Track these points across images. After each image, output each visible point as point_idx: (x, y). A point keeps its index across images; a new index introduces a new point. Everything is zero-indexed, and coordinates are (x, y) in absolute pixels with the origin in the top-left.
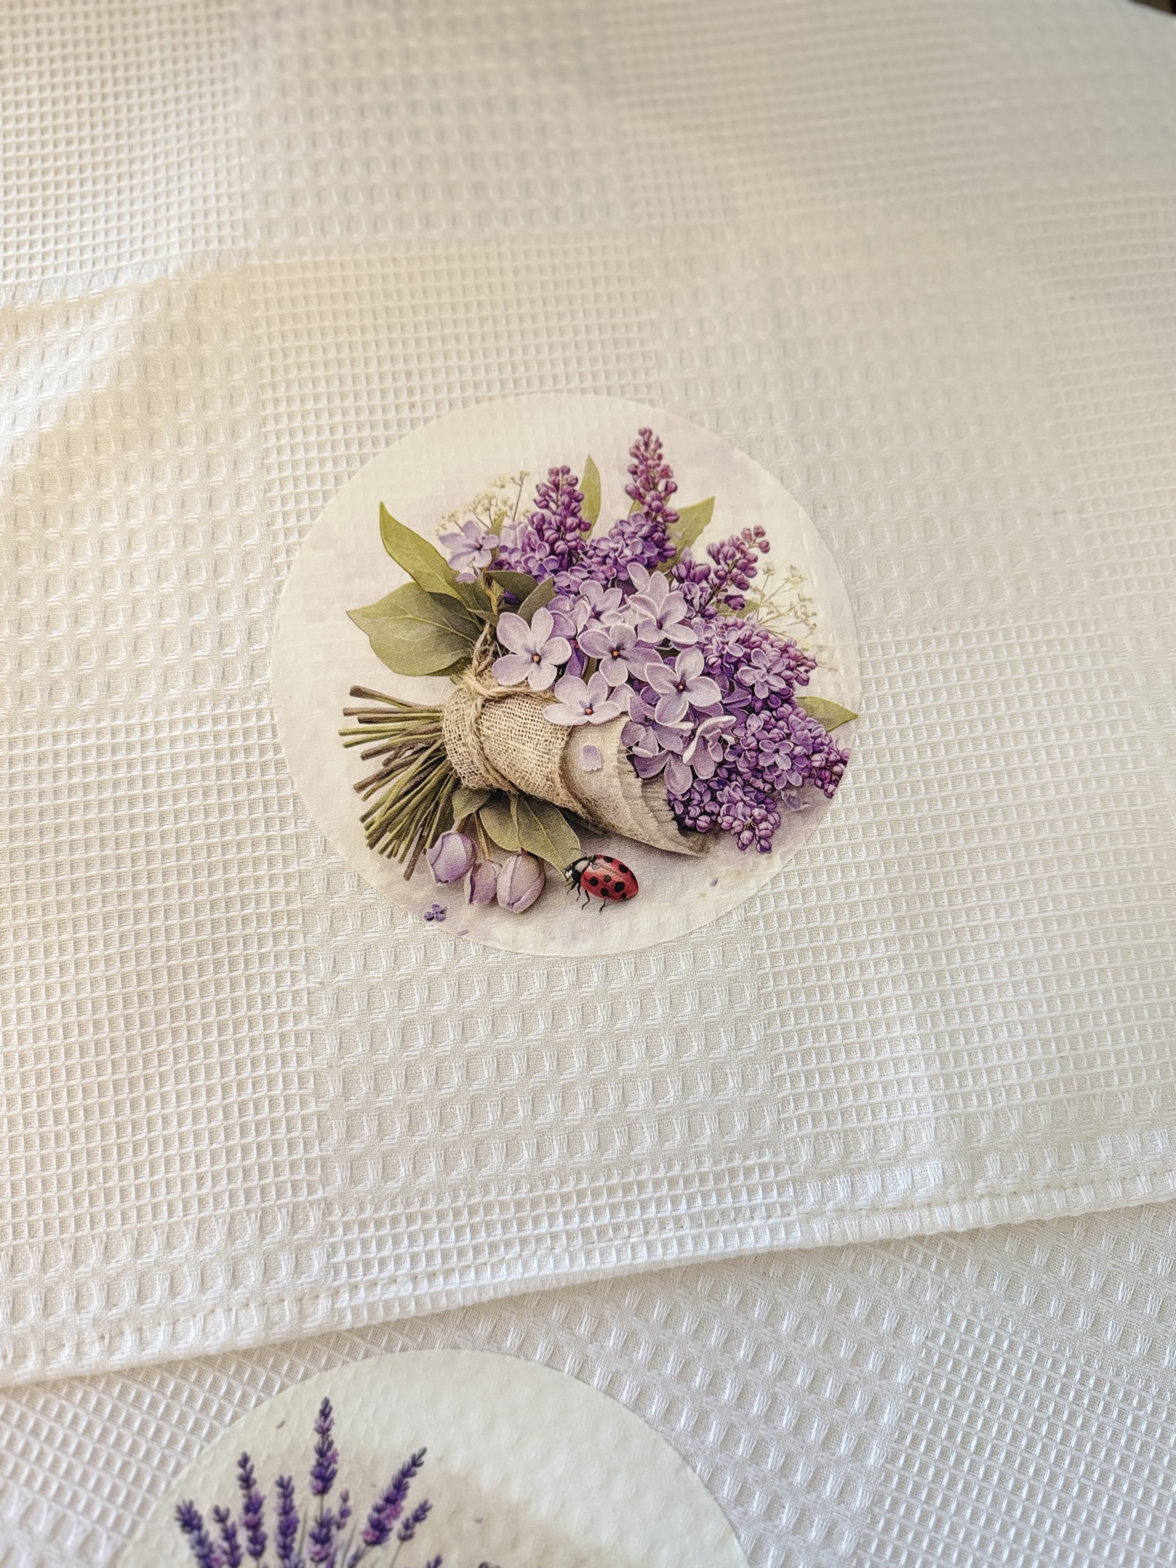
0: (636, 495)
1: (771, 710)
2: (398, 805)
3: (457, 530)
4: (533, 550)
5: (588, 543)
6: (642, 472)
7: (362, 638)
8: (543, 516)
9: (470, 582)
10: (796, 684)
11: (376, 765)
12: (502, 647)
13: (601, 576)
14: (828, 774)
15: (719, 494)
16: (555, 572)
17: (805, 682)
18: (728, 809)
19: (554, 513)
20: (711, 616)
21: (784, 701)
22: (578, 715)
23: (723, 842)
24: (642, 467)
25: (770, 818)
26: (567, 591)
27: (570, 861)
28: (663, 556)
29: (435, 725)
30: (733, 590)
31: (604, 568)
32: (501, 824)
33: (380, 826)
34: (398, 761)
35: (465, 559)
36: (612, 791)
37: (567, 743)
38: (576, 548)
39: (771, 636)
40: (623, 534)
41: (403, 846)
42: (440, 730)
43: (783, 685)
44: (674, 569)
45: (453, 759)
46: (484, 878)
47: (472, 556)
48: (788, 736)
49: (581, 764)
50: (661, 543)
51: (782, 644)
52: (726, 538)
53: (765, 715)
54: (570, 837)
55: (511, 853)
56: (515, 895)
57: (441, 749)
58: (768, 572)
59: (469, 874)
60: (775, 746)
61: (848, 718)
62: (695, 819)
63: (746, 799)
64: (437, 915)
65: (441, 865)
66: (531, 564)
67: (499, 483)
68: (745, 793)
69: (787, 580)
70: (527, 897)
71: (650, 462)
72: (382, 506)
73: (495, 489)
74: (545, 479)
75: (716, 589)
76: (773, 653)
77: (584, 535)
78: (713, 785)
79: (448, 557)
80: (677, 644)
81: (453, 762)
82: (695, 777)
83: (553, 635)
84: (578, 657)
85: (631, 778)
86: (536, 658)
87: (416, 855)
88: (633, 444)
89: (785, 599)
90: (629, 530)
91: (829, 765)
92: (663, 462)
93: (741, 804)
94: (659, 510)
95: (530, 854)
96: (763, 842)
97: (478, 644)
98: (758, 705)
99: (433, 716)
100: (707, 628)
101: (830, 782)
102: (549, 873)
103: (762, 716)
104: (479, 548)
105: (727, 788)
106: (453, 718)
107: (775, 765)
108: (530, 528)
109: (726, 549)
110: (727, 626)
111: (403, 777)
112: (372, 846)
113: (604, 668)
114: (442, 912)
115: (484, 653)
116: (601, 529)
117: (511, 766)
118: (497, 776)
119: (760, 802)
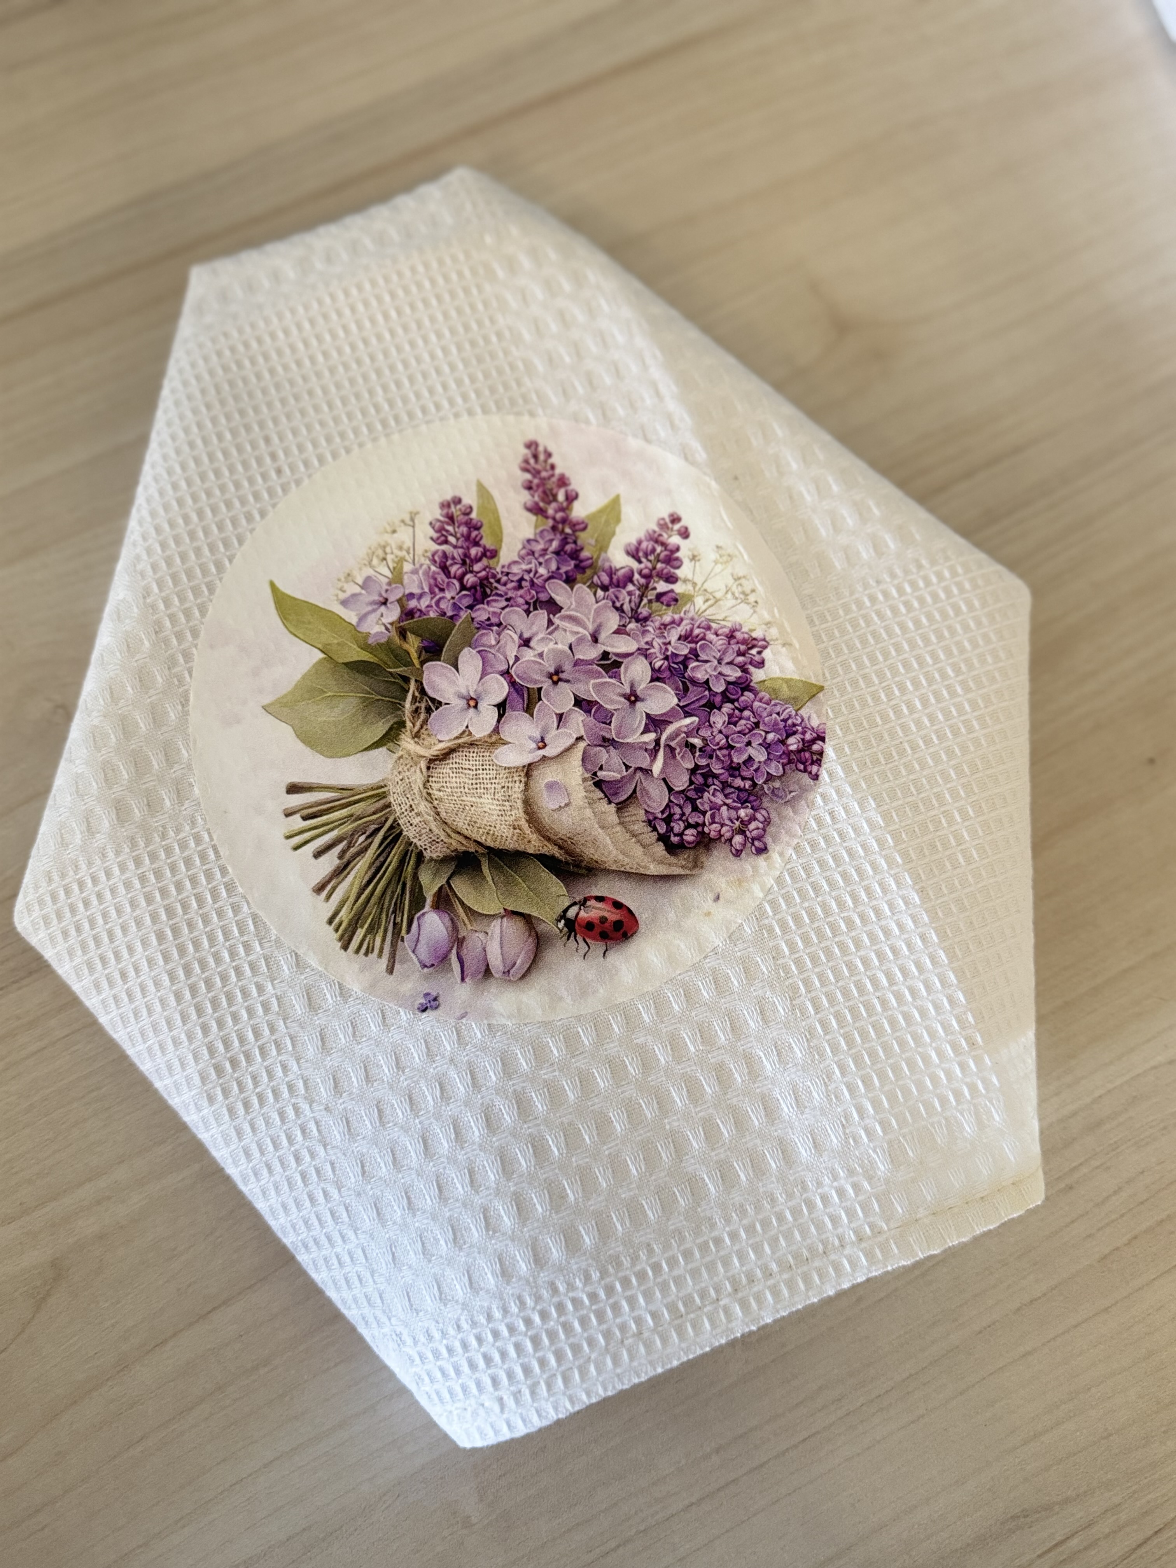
0: (537, 510)
1: (732, 702)
2: (363, 897)
3: (358, 590)
4: (442, 590)
5: (499, 569)
6: (538, 486)
7: (286, 732)
8: (444, 553)
9: (383, 640)
10: (752, 669)
11: (330, 861)
12: (433, 700)
13: (521, 601)
14: (807, 755)
15: (622, 489)
16: (471, 607)
17: (761, 664)
18: (713, 816)
19: (455, 547)
20: (646, 619)
21: (743, 690)
22: (531, 752)
23: (715, 853)
24: (536, 481)
25: (758, 816)
26: (488, 625)
27: (559, 910)
28: (580, 568)
29: (382, 802)
30: (662, 586)
31: (521, 592)
32: (476, 888)
33: (349, 925)
34: (353, 850)
35: (373, 618)
36: (586, 824)
37: (526, 784)
38: (487, 578)
39: (714, 625)
40: (532, 553)
41: (378, 940)
42: (389, 806)
43: (739, 673)
44: (595, 579)
45: (409, 832)
46: (471, 952)
47: (379, 613)
48: (757, 725)
49: (547, 803)
50: (575, 555)
51: (727, 631)
52: (642, 534)
53: (727, 708)
54: (555, 886)
55: (493, 917)
56: (509, 962)
57: (395, 826)
58: (694, 558)
59: (454, 951)
60: (746, 739)
61: (814, 691)
62: (681, 835)
63: (729, 801)
64: (430, 1004)
65: (422, 949)
66: (443, 605)
67: (389, 529)
68: (726, 796)
69: (716, 562)
70: (522, 962)
71: (544, 474)
72: (272, 585)
73: (387, 537)
74: (437, 514)
75: (644, 589)
76: (719, 642)
77: (492, 562)
78: (692, 794)
79: (354, 620)
80: (617, 655)
81: (411, 835)
82: (670, 789)
83: (484, 674)
84: (516, 690)
85: (604, 806)
86: (472, 703)
87: (394, 946)
88: (520, 459)
89: (718, 584)
90: (538, 547)
91: (807, 746)
92: (558, 471)
93: (724, 808)
94: (564, 521)
95: (514, 913)
96: (757, 843)
97: (408, 705)
98: (718, 699)
99: (379, 793)
100: (644, 632)
101: (813, 763)
102: (541, 928)
103: (724, 710)
104: (385, 603)
105: (706, 795)
106: (399, 789)
107: (750, 759)
108: (433, 568)
109: (644, 545)
110: (665, 626)
111: (361, 866)
112: (345, 947)
113: (547, 695)
114: (435, 999)
115: (416, 711)
116: (509, 553)
117: (473, 823)
118: (461, 839)
119: (744, 803)
